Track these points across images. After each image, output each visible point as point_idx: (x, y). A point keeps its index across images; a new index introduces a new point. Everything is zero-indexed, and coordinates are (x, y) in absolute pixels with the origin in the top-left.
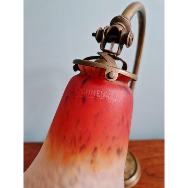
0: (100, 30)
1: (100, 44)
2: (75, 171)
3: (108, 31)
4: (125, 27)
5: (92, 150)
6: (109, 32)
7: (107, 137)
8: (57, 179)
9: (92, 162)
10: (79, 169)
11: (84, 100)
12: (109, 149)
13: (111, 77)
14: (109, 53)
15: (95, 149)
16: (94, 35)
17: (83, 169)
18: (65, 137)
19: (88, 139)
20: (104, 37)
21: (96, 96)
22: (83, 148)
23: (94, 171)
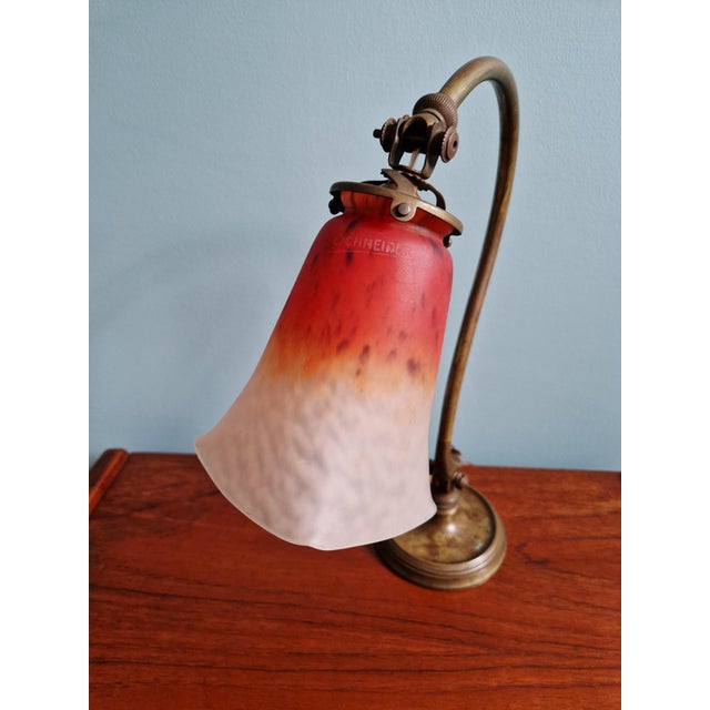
0: (391, 123)
1: (388, 154)
2: (325, 389)
3: (406, 126)
4: (442, 118)
5: (360, 351)
6: (407, 130)
7: (389, 330)
8: (290, 406)
9: (358, 373)
10: (333, 386)
11: (350, 256)
12: (393, 353)
13: (402, 213)
14: (406, 171)
15: (366, 349)
16: (377, 134)
17: (341, 385)
18: (309, 329)
19: (354, 330)
20: (397, 138)
21: (372, 250)
22: (343, 346)
23: (362, 391)
